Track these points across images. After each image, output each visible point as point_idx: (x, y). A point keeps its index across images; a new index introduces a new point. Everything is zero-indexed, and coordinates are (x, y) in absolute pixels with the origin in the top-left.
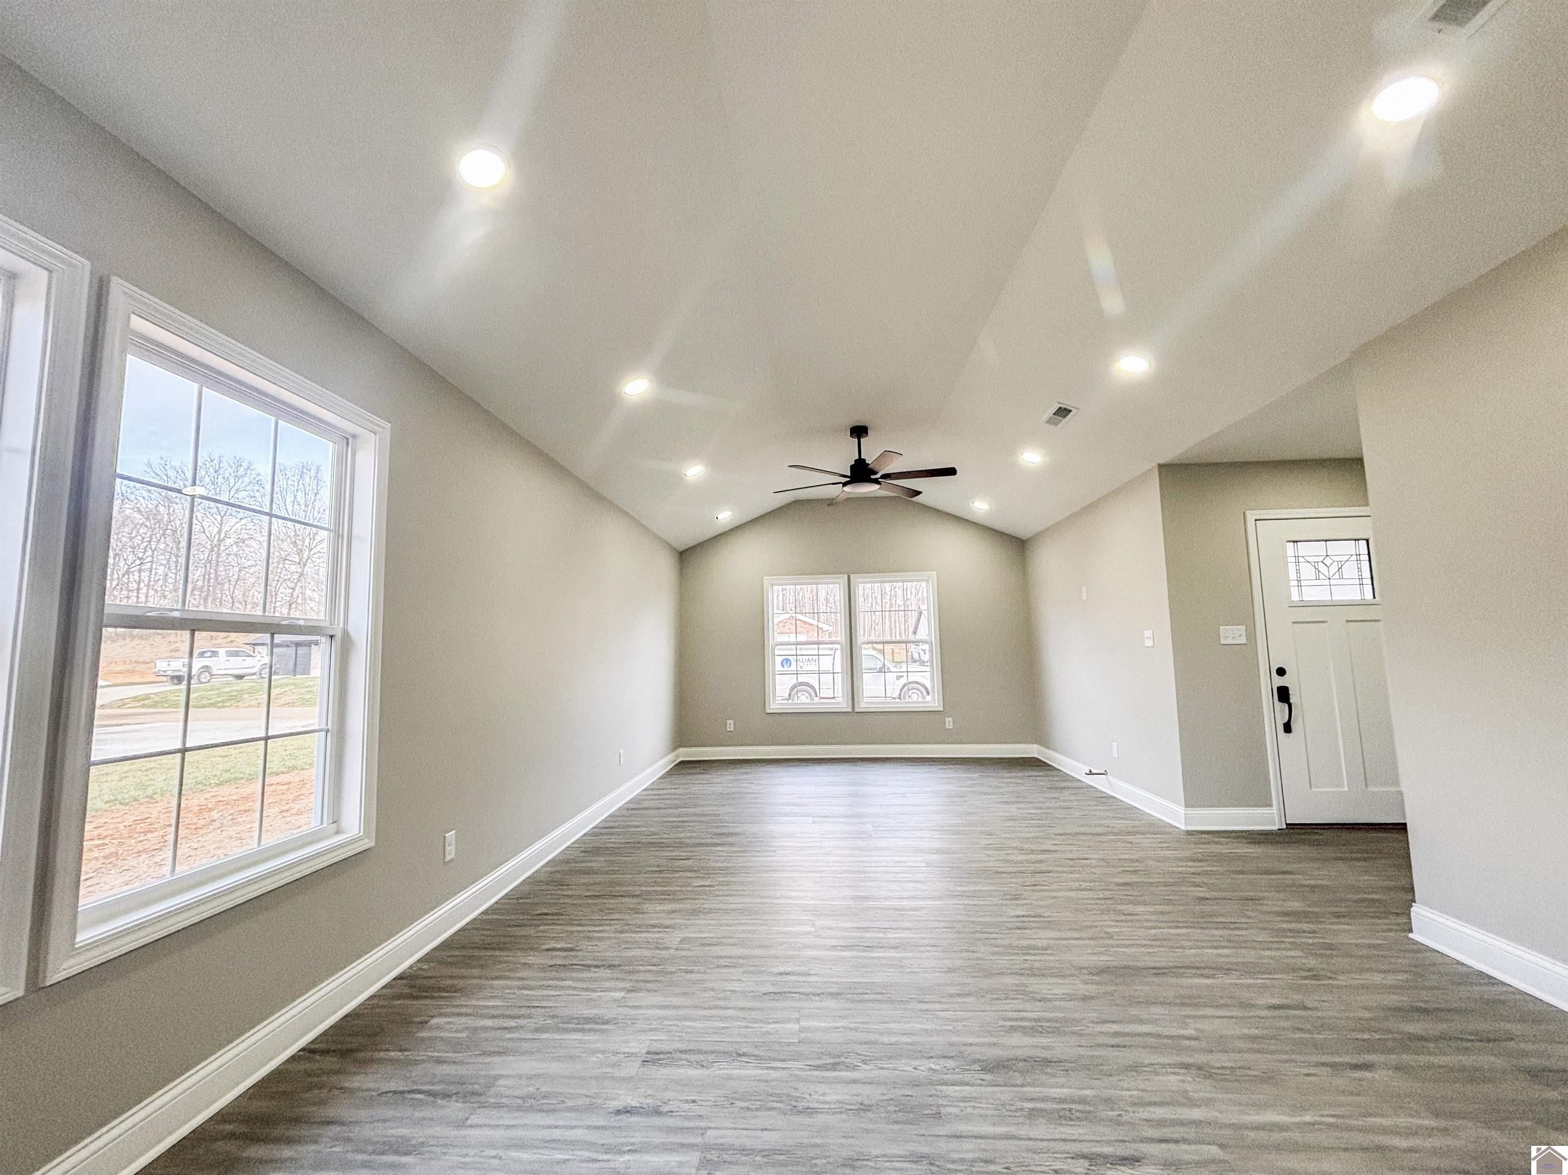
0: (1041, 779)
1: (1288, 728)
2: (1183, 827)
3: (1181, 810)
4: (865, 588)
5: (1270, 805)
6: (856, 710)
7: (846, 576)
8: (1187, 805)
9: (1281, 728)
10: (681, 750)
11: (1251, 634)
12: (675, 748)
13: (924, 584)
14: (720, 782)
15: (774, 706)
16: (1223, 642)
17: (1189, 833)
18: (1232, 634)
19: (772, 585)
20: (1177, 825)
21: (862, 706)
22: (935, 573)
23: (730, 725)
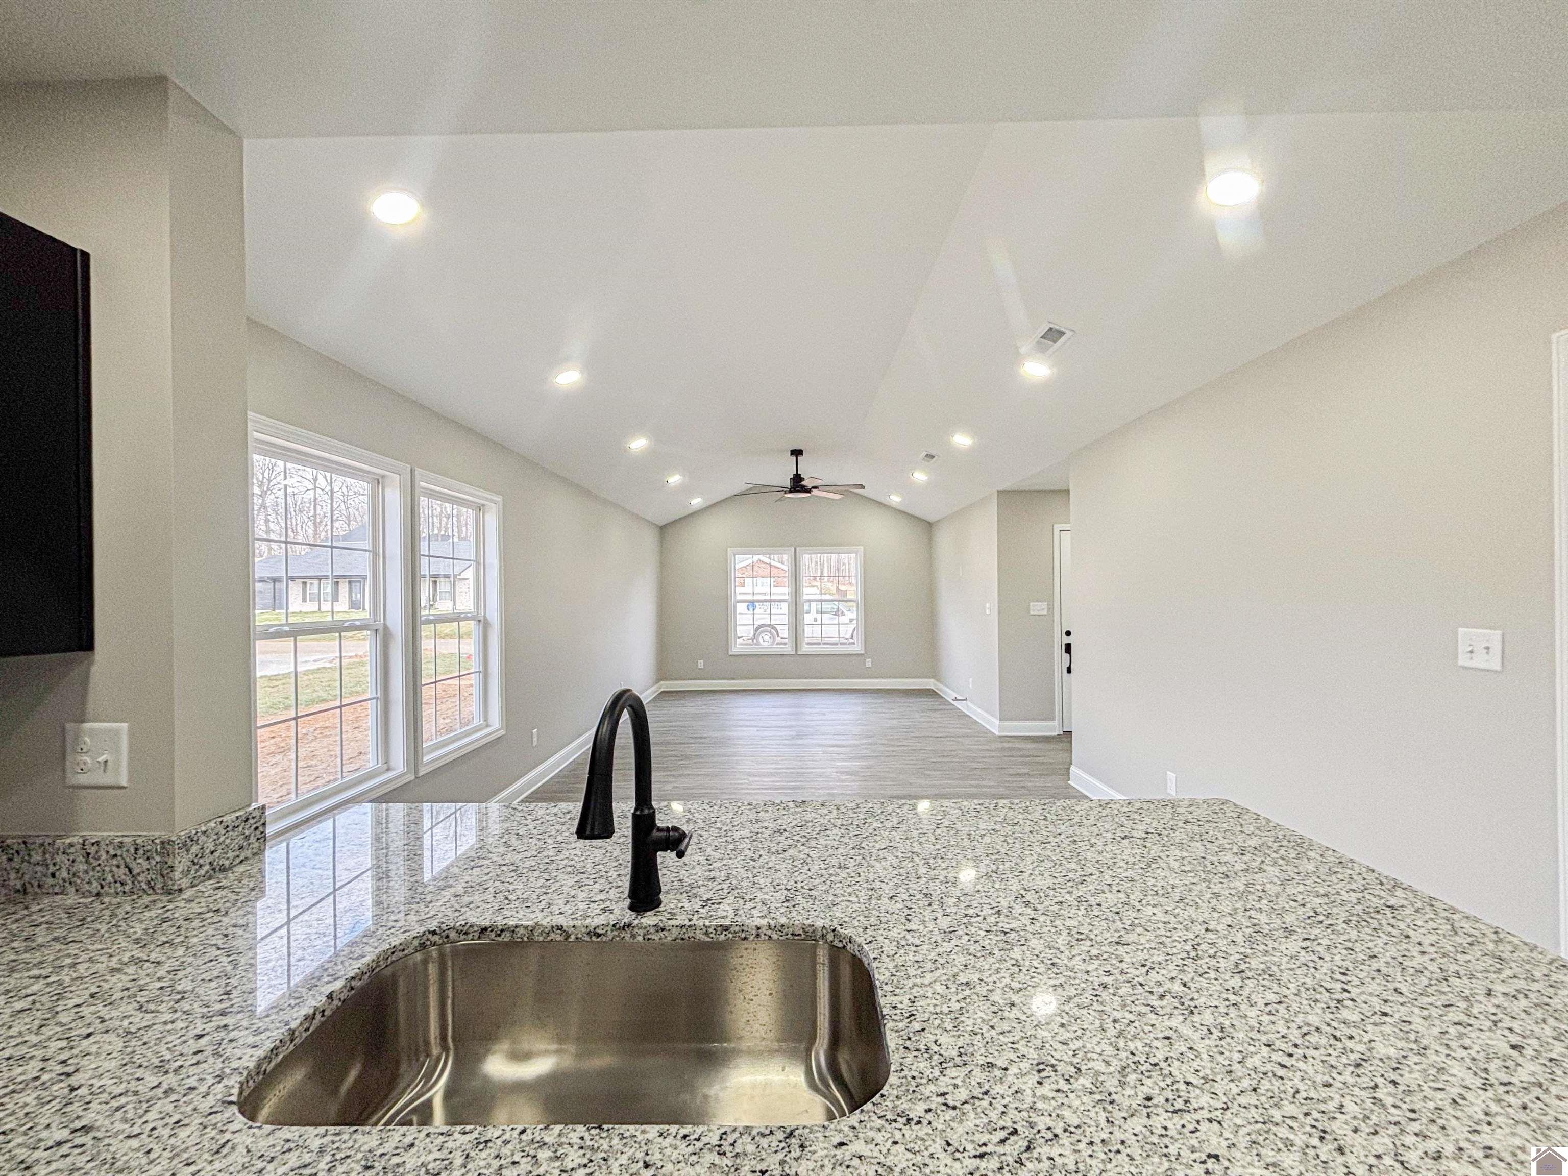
0: (927, 702)
1: (1069, 670)
2: (997, 733)
3: (997, 722)
4: (807, 559)
5: (1053, 719)
6: (799, 653)
7: (793, 549)
8: (1001, 720)
9: (1065, 670)
10: (662, 683)
11: (1051, 609)
12: (658, 680)
13: (853, 556)
14: (691, 707)
15: (737, 647)
16: (1032, 613)
17: (1000, 737)
18: (1038, 608)
19: (735, 555)
20: (993, 731)
21: (805, 649)
22: (862, 547)
23: (701, 663)
